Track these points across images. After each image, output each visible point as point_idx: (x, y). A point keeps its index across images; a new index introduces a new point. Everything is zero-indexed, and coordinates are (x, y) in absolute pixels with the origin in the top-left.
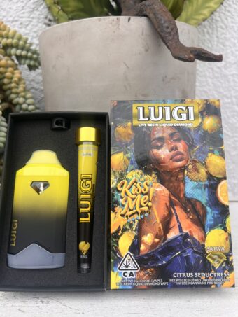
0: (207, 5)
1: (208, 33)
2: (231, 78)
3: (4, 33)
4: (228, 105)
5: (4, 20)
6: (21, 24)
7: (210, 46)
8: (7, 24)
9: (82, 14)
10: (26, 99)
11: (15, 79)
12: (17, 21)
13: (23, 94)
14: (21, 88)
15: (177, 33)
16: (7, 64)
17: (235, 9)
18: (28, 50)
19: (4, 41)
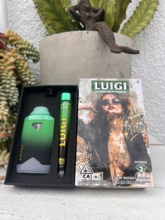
0: (140, 24)
1: (143, 41)
2: (158, 68)
3: (20, 42)
4: (157, 85)
5: (21, 35)
6: (31, 37)
7: (144, 48)
8: (23, 37)
10: (30, 78)
11: (25, 67)
13: (29, 75)
14: (28, 72)
15: (114, 39)
16: (21, 59)
17: (159, 26)
18: (33, 51)
19: (20, 46)
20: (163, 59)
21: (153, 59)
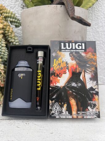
0: (91, 1)
1: (91, 13)
2: (100, 32)
3: (5, 11)
4: (98, 44)
6: (11, 7)
7: (91, 18)
9: (40, 3)
10: (15, 40)
11: (10, 31)
12: (9, 6)
13: (14, 38)
14: (13, 35)
16: (7, 24)
17: (102, 3)
18: (15, 19)
19: (5, 15)
20: (104, 26)
21: (97, 26)
